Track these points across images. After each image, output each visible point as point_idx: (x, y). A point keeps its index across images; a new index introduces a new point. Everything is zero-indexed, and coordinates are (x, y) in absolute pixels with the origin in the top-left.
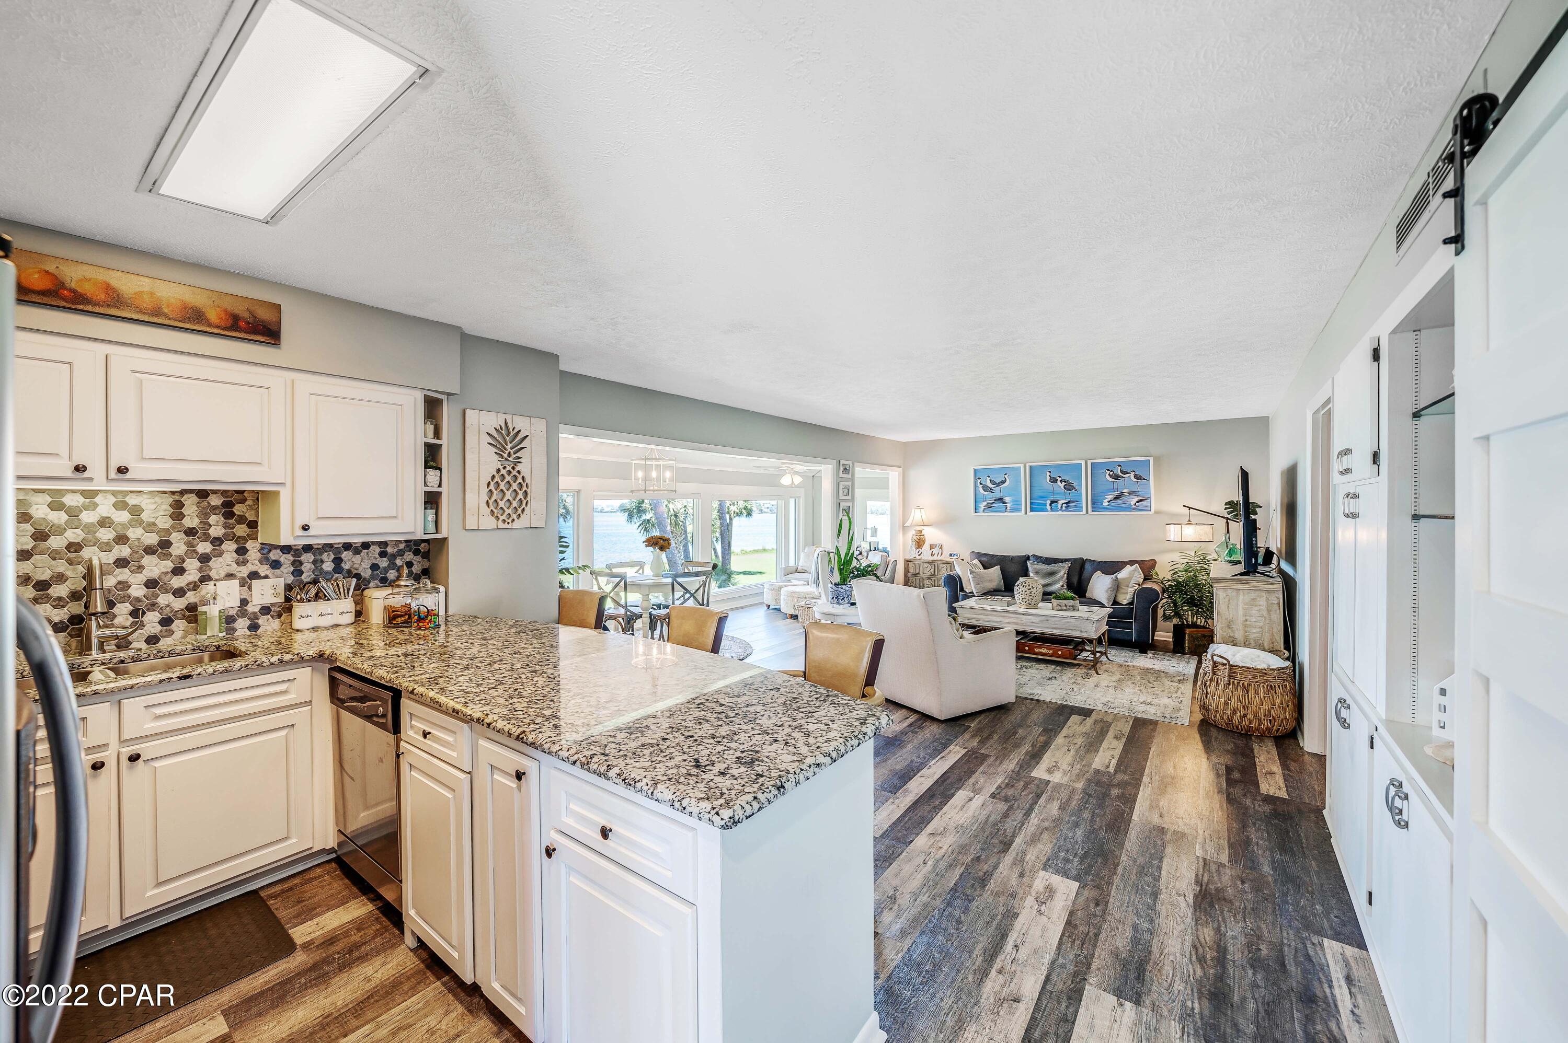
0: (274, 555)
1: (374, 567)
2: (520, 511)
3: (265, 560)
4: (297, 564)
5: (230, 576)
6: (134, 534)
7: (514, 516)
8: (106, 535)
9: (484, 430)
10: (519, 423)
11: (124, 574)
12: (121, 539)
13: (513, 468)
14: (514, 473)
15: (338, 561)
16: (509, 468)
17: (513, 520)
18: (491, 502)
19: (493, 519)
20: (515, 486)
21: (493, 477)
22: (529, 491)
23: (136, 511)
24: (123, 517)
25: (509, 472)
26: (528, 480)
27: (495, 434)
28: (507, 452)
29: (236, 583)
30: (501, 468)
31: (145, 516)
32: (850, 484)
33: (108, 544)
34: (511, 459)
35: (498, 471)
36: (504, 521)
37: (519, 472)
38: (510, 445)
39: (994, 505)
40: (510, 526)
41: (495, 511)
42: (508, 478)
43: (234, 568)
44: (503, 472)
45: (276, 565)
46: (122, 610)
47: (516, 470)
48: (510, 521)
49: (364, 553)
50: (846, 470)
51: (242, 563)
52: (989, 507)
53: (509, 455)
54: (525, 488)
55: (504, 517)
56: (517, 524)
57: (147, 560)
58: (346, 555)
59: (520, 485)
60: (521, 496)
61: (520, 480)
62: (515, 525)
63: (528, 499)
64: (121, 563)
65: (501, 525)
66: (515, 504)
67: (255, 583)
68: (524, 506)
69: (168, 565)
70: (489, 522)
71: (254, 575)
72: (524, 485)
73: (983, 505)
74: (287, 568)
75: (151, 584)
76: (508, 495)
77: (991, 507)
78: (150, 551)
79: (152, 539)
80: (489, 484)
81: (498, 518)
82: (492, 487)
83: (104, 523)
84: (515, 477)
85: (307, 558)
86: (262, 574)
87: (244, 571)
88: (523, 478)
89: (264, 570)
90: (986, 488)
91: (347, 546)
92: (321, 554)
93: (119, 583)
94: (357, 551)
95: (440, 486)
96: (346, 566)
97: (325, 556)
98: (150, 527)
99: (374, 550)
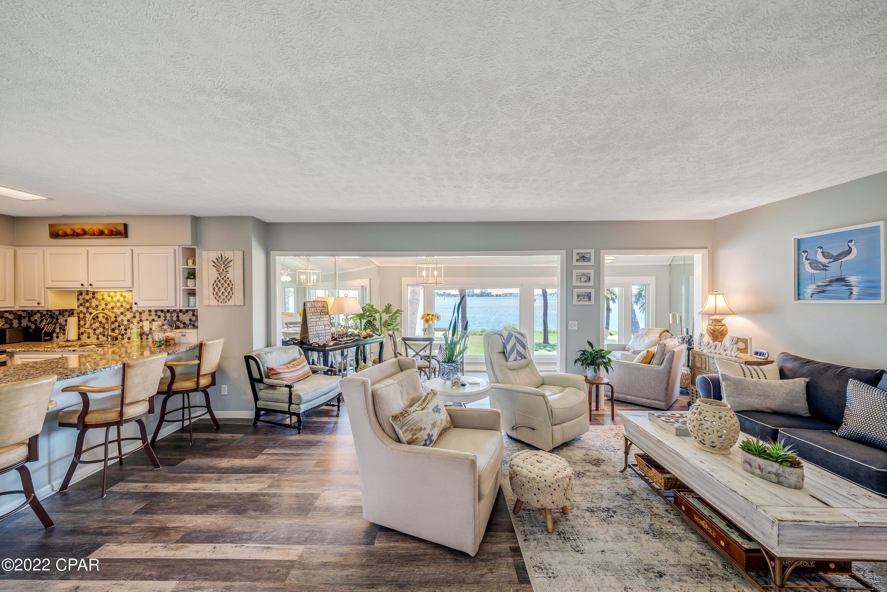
0: (159, 313)
1: (190, 320)
2: (229, 297)
3: (156, 315)
4: (165, 317)
5: (147, 320)
6: (125, 304)
7: (227, 300)
8: (119, 305)
9: (210, 260)
10: (228, 254)
11: (122, 317)
12: (122, 306)
13: (225, 276)
14: (225, 279)
15: (178, 317)
16: (223, 277)
17: (226, 302)
18: (215, 293)
19: (216, 301)
20: (226, 285)
21: (215, 281)
22: (233, 287)
23: (125, 297)
24: (122, 299)
25: (223, 279)
26: (232, 282)
27: (216, 261)
28: (222, 269)
29: (148, 322)
30: (219, 277)
31: (126, 299)
32: (592, 272)
33: (119, 307)
34: (224, 272)
35: (218, 278)
36: (221, 302)
37: (228, 278)
38: (223, 265)
39: (828, 288)
40: (224, 305)
41: (217, 297)
42: (222, 281)
43: (148, 317)
44: (220, 278)
45: (159, 317)
46: (123, 327)
47: (227, 277)
48: (224, 302)
49: (186, 314)
50: (583, 258)
51: (150, 315)
52: (821, 292)
53: (223, 270)
54: (231, 286)
55: (221, 300)
56: (228, 303)
57: (128, 313)
58: (181, 314)
59: (228, 285)
60: (229, 289)
61: (228, 282)
62: (227, 304)
63: (233, 291)
64: (122, 313)
65: (220, 304)
66: (226, 294)
67: (153, 322)
68: (231, 295)
69: (132, 315)
70: (214, 302)
71: (153, 320)
72: (231, 284)
73: (810, 289)
74: (162, 318)
75: (128, 321)
76: (223, 290)
77: (823, 292)
78: (128, 310)
79: (128, 306)
80: (214, 285)
81: (218, 300)
82: (215, 286)
83: (118, 301)
84: (225, 281)
85: (168, 315)
86: (155, 320)
87: (150, 318)
88: (230, 281)
89: (156, 318)
90: (814, 264)
91: (181, 311)
92: (172, 314)
93: (122, 320)
94: (184, 314)
95: (195, 286)
96: (180, 319)
97: (173, 315)
98: (128, 303)
99: (190, 313)
